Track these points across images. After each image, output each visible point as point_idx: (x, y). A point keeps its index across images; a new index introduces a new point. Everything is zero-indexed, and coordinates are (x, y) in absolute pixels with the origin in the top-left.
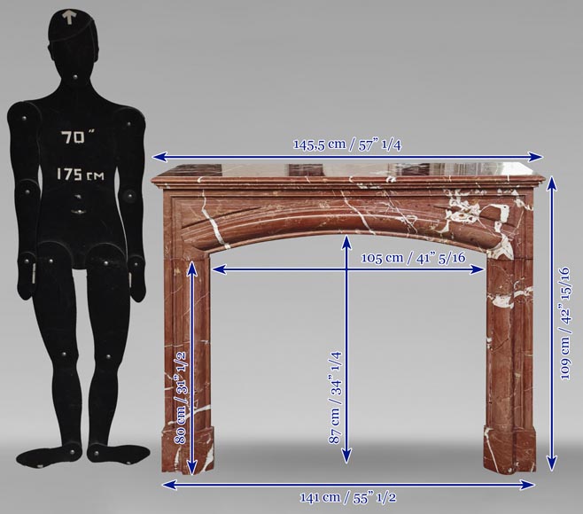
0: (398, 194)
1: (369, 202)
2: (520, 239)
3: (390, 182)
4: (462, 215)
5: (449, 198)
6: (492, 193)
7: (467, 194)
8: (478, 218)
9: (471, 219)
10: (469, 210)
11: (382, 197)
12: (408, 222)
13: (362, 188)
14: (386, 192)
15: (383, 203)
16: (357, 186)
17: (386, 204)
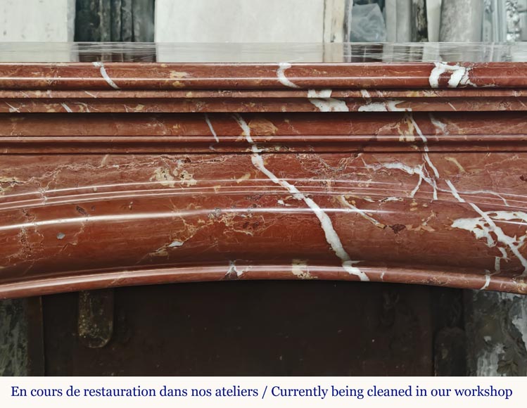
0: (461, 132)
1: (346, 160)
3: (444, 84)
11: (406, 144)
12: (502, 237)
13: (325, 108)
14: (413, 125)
15: (399, 166)
16: (307, 100)
17: (410, 171)
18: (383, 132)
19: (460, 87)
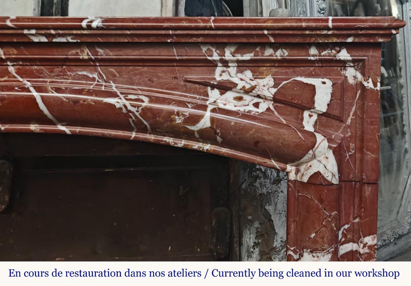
0: (112, 54)
1: (57, 70)
2: (352, 145)
3: (89, 27)
4: (240, 99)
5: (213, 65)
6: (298, 55)
7: (248, 57)
8: (270, 105)
9: (256, 105)
10: (253, 88)
11: (83, 60)
12: (130, 108)
13: (36, 40)
14: (87, 51)
15: (85, 73)
16: (25, 35)
17: (91, 76)
18: (72, 54)
19: (98, 28)
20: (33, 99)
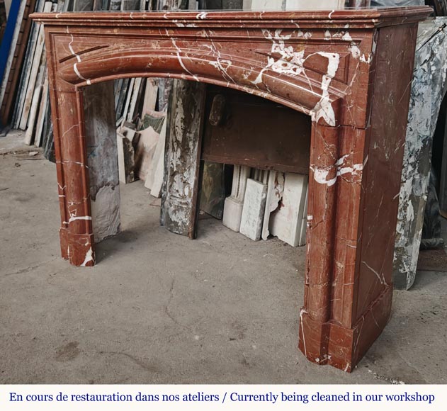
0: (217, 34)
1: (193, 43)
2: (352, 101)
3: (200, 19)
4: (285, 65)
5: (270, 42)
6: (318, 36)
7: (288, 37)
8: (302, 70)
9: (295, 70)
10: (291, 58)
11: (203, 38)
12: (222, 68)
13: (179, 25)
14: (204, 32)
15: (206, 45)
16: (174, 23)
17: (209, 47)
18: (198, 34)
19: (204, 19)
20: (177, 60)
